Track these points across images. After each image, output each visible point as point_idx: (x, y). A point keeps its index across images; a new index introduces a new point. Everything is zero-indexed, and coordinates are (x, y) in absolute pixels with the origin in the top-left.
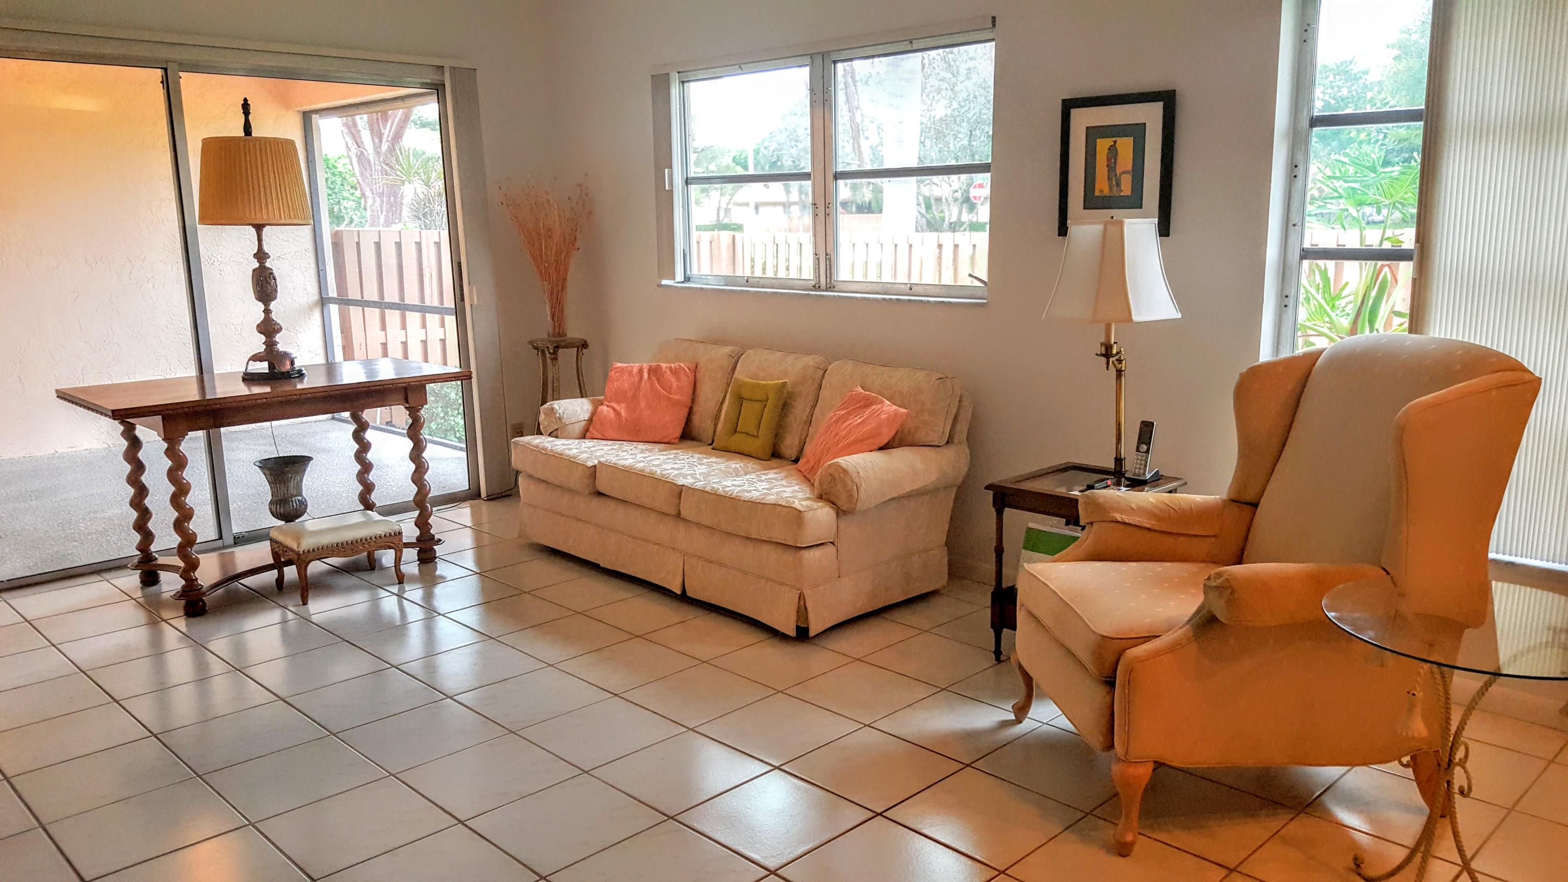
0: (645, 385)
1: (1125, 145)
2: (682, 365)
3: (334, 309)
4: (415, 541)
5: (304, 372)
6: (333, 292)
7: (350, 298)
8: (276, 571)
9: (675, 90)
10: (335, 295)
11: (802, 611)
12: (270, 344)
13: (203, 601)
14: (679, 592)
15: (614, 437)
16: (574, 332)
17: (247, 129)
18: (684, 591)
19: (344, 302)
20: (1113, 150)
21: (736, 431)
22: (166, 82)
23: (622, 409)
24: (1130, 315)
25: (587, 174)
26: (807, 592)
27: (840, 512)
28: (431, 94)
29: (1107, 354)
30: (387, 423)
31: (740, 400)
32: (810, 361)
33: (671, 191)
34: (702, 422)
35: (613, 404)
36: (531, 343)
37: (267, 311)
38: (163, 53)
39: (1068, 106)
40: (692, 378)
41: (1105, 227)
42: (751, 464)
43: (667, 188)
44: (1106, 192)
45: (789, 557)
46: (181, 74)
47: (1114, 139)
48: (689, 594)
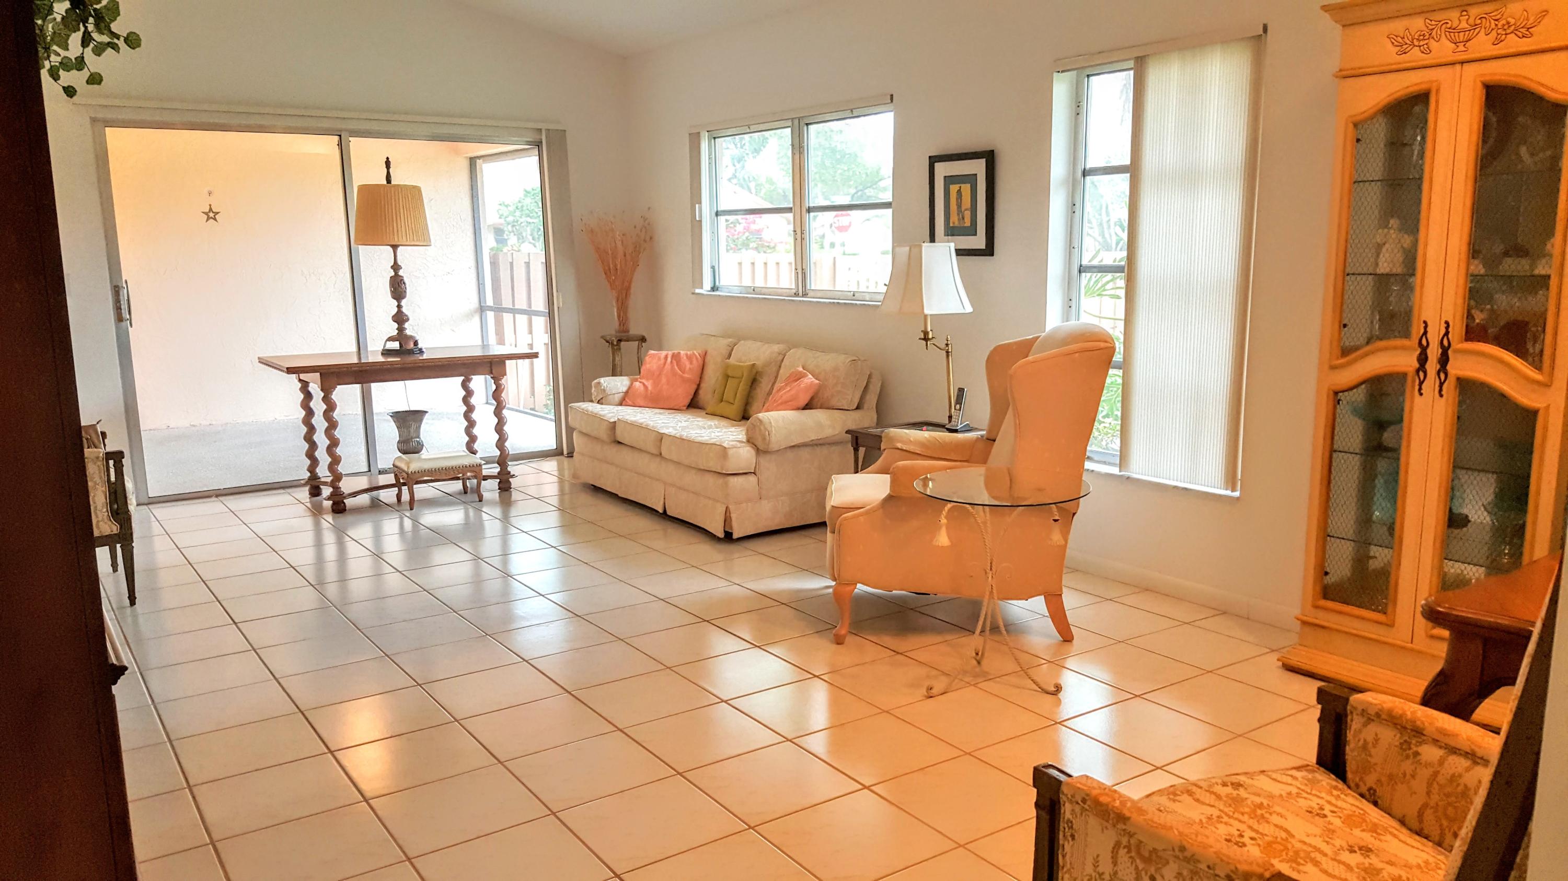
0: (668, 366)
1: (966, 188)
2: (695, 352)
3: (490, 315)
4: (496, 474)
5: (424, 350)
6: (490, 302)
7: (503, 306)
8: (397, 489)
9: (704, 145)
10: (492, 305)
11: (727, 520)
12: (401, 329)
13: (344, 503)
14: (661, 511)
15: (642, 404)
16: (634, 330)
17: (388, 179)
18: (665, 511)
19: (499, 310)
20: (959, 192)
21: (722, 401)
22: (340, 144)
23: (649, 384)
24: (923, 309)
25: (649, 208)
26: (731, 507)
27: (758, 451)
28: (533, 148)
29: (926, 339)
30: (531, 409)
31: (727, 377)
32: (776, 348)
33: (700, 221)
34: (706, 395)
35: (643, 381)
36: (602, 337)
37: (399, 306)
38: (339, 125)
39: (933, 160)
40: (701, 362)
41: (910, 249)
42: (724, 422)
43: (697, 219)
44: (957, 224)
45: (720, 481)
46: (351, 139)
47: (959, 185)
48: (668, 513)
